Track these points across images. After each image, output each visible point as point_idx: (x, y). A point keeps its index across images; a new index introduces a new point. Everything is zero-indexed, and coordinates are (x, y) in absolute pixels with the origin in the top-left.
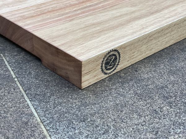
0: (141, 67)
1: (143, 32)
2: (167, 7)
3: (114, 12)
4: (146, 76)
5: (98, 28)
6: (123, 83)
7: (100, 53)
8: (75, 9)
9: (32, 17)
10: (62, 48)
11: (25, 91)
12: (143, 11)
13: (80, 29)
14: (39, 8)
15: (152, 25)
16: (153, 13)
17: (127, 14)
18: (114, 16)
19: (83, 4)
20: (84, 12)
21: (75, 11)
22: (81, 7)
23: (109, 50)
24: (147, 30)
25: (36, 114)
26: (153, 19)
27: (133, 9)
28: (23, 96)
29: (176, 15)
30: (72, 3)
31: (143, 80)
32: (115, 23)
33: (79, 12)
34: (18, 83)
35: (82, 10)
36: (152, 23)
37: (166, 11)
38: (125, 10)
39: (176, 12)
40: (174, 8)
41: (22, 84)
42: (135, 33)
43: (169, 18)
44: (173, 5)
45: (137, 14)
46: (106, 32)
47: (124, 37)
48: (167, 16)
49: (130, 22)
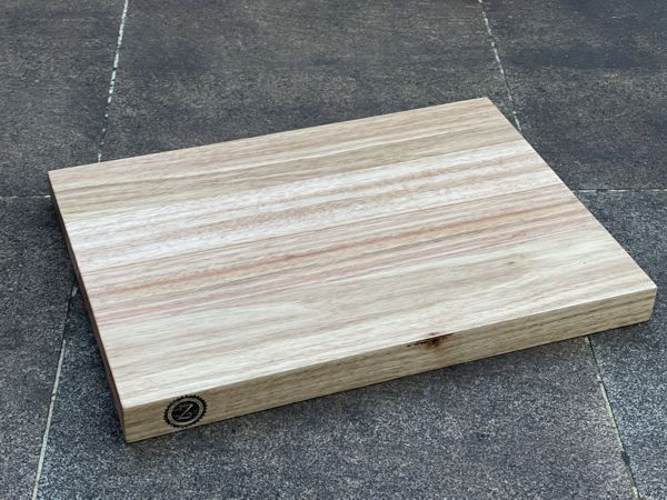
0: (247, 426)
1: (262, 370)
3: (261, 309)
4: (239, 445)
5: (202, 343)
6: (194, 449)
7: (169, 397)
8: (205, 285)
9: (126, 290)
11: (51, 424)
12: (310, 320)
14: (150, 271)
15: (292, 358)
16: (321, 329)
17: (276, 320)
18: (253, 319)
19: (227, 275)
20: (212, 298)
21: (201, 290)
22: (218, 282)
23: (179, 395)
25: (40, 467)
26: (307, 344)
27: (299, 308)
28: (44, 431)
29: (355, 344)
30: (211, 268)
31: (228, 451)
32: (234, 337)
33: (206, 294)
34: (52, 405)
35: (214, 292)
36: (297, 353)
38: (284, 308)
39: (366, 336)
40: (365, 326)
41: (55, 411)
42: (248, 368)
43: (336, 348)
44: (376, 317)
45: (295, 324)
46: (207, 355)
47: (223, 373)
48: (338, 343)
49: (265, 341)
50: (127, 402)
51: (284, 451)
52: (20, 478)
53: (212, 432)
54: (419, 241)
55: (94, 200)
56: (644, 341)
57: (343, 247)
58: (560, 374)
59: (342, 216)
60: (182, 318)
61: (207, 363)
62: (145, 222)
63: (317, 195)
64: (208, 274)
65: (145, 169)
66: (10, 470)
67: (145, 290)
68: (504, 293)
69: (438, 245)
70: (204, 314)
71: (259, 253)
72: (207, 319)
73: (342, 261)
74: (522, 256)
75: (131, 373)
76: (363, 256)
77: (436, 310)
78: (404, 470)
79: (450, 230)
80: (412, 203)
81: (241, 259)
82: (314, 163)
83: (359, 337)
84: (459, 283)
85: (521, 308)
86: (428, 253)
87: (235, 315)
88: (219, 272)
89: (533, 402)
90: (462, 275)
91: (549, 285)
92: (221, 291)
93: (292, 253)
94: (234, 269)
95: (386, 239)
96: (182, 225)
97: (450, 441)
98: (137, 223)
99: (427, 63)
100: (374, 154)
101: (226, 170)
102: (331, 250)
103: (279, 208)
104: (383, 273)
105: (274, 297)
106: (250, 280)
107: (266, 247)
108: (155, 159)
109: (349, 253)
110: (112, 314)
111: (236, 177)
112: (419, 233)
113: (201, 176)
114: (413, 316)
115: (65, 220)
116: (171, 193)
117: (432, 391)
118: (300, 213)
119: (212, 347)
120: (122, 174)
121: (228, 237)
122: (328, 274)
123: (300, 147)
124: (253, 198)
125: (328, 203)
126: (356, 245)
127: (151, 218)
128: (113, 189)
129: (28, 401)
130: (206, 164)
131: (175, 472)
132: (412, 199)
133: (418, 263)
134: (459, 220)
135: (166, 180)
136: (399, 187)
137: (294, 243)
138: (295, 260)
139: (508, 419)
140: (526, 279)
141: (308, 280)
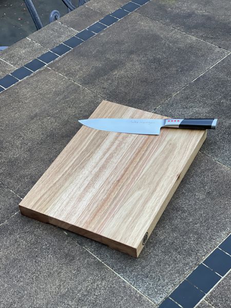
0: (157, 232)
2: (158, 184)
3: (131, 199)
4: (162, 238)
5: (131, 219)
6: (154, 247)
8: (109, 204)
10: (122, 242)
11: (112, 269)
12: (146, 193)
13: (122, 222)
14: (90, 211)
15: (156, 206)
16: (152, 193)
17: (139, 199)
18: (133, 203)
20: (116, 206)
21: (110, 205)
22: (111, 201)
24: (155, 211)
25: (125, 281)
26: (154, 200)
27: (140, 192)
28: (113, 272)
29: (164, 191)
30: (104, 198)
31: (162, 241)
32: (136, 210)
34: (105, 265)
35: (114, 204)
36: (155, 203)
37: (158, 189)
38: (137, 194)
39: (164, 187)
40: (161, 185)
42: (150, 216)
43: (162, 195)
44: (160, 180)
45: (144, 197)
46: (136, 220)
47: (146, 222)
48: (161, 194)
49: (144, 207)
50: (135, 246)
51: (173, 231)
52: (125, 287)
53: (152, 239)
54: (142, 154)
55: (45, 203)
56: (211, 143)
57: (127, 168)
58: (205, 165)
59: (115, 160)
60: (116, 216)
61: (139, 222)
62: (68, 199)
63: (101, 159)
64: (105, 200)
65: (45, 185)
66: (120, 287)
67: (97, 216)
68: (179, 153)
69: (148, 152)
70: (120, 211)
71: (110, 185)
72: (123, 212)
73: (132, 173)
74: (170, 140)
75: (125, 239)
76: (135, 167)
77: (170, 168)
78: (204, 213)
79: (145, 145)
80: (127, 144)
81: (108, 190)
82: (87, 150)
83: (163, 189)
84: (166, 158)
85: (187, 154)
86: (149, 155)
87: (128, 206)
88: (107, 198)
89: (208, 176)
90: (164, 155)
91: (185, 144)
92: (115, 202)
93: (118, 179)
94: (110, 194)
95: (134, 159)
96: (79, 193)
97: (204, 199)
98: (67, 201)
99: (63, 99)
100: (98, 137)
101: (67, 169)
102: (125, 171)
103: (97, 169)
104: (146, 169)
105: (130, 194)
106: (118, 194)
107: (109, 183)
108: (43, 180)
109: (131, 169)
110: (98, 229)
111: (73, 169)
112: (139, 151)
113: (63, 175)
114: (168, 174)
115: (47, 214)
116: (63, 186)
117: (185, 190)
118: (104, 167)
119: (134, 218)
120: (41, 190)
121: (95, 187)
122: (134, 178)
123: (77, 148)
124: (86, 172)
125: (107, 159)
126: (129, 166)
127: (68, 196)
128: (45, 196)
129: (98, 269)
130: (59, 171)
131: (157, 255)
132: (126, 143)
133: (150, 160)
134: (144, 141)
135: (55, 183)
136: (117, 142)
137: (114, 177)
138: (121, 181)
139: (208, 184)
140: (179, 145)
141: (132, 183)
